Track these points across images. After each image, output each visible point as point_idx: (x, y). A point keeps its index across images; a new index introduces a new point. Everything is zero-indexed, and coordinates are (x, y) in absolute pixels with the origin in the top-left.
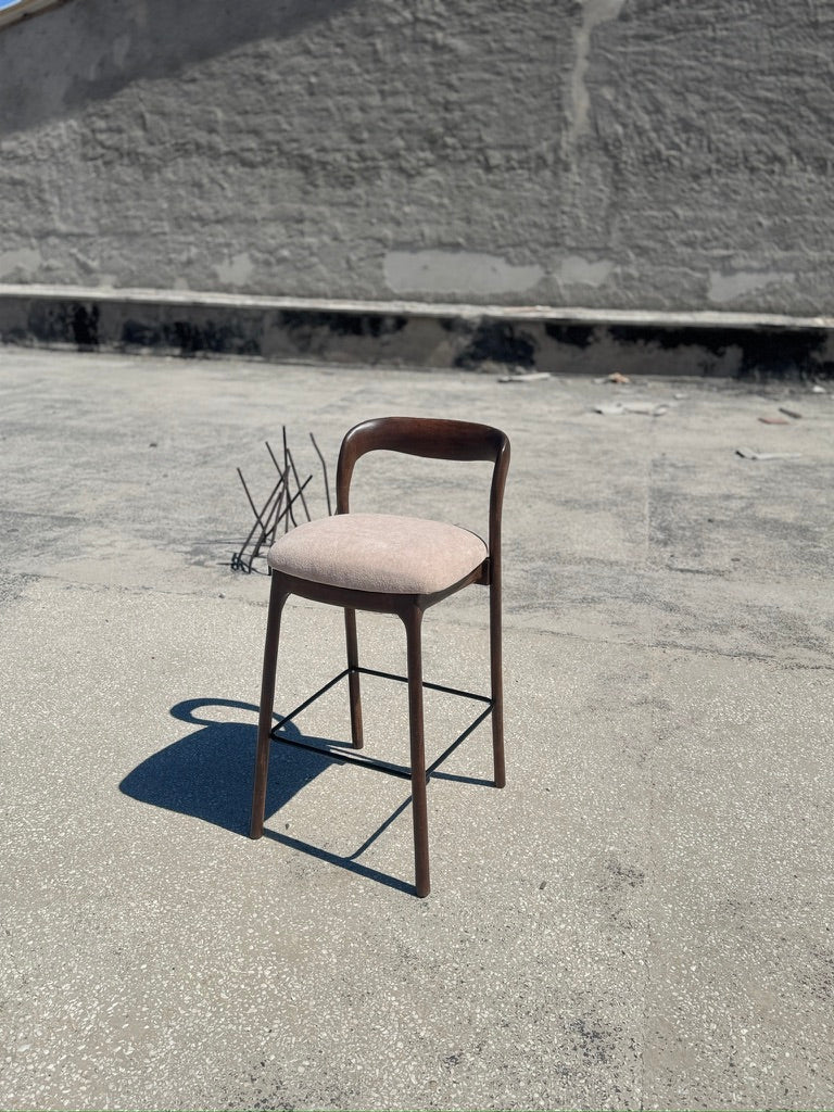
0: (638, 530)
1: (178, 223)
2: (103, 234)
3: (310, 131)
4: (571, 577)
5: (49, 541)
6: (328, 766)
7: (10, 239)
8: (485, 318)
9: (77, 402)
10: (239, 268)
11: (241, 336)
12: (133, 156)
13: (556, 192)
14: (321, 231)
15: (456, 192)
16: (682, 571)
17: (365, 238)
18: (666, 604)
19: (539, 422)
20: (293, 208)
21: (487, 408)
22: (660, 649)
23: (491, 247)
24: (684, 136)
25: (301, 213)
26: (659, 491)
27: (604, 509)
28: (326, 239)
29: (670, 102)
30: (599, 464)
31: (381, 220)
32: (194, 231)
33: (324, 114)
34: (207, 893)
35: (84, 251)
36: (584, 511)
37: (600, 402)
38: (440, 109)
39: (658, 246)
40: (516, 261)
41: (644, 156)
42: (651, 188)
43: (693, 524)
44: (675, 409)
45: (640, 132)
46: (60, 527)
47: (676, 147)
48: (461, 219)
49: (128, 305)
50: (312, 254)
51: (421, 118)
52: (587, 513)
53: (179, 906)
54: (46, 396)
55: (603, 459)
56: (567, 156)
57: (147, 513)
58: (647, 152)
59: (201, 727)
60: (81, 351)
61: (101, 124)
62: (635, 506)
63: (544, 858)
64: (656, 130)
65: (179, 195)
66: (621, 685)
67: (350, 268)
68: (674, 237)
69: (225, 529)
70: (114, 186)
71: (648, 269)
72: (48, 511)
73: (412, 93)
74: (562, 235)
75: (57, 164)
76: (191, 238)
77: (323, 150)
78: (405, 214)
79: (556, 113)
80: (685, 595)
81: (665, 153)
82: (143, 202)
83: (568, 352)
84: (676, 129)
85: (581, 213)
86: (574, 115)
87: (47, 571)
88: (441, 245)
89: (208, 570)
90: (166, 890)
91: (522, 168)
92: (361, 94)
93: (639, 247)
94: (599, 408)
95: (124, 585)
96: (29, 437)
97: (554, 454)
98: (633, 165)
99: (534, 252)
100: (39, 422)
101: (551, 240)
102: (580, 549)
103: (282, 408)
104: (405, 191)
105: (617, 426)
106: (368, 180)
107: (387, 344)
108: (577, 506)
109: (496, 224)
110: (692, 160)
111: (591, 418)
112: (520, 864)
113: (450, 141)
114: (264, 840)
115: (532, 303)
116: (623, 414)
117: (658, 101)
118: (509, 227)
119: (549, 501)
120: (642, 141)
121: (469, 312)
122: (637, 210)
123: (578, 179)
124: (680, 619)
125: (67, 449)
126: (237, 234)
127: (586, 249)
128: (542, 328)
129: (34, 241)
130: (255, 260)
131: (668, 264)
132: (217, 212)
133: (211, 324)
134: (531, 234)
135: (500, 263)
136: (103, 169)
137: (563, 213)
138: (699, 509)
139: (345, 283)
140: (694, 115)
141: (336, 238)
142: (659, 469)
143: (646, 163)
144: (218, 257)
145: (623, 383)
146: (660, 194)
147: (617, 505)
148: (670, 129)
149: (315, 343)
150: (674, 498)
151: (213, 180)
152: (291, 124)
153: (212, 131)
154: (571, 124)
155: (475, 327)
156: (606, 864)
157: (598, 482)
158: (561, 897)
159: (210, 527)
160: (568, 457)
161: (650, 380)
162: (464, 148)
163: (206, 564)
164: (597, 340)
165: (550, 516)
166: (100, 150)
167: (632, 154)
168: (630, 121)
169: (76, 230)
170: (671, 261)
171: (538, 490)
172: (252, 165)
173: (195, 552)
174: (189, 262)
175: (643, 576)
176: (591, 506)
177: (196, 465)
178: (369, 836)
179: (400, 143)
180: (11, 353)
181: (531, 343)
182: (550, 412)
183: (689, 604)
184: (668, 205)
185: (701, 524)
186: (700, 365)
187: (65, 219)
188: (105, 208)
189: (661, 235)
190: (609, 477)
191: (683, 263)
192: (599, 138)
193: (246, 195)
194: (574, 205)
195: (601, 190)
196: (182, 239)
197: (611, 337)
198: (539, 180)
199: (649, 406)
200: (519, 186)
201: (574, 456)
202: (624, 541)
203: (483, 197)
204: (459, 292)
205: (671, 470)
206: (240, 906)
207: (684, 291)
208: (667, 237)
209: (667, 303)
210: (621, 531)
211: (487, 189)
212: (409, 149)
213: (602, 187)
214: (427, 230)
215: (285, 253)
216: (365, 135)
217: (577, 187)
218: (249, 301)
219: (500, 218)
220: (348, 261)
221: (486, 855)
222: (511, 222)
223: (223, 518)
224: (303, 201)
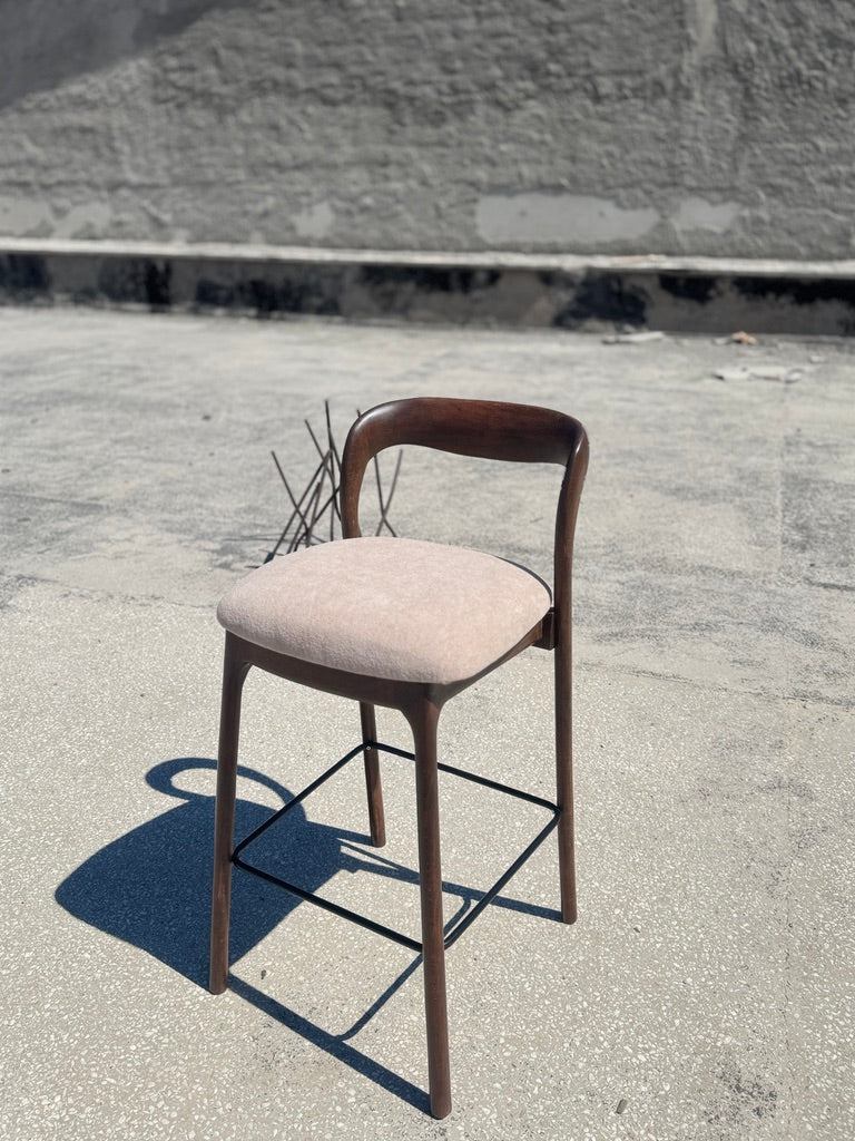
0: (768, 528)
1: (254, 171)
2: (176, 182)
3: (396, 62)
4: (680, 593)
5: (62, 533)
6: (335, 872)
7: (79, 192)
8: (590, 271)
9: (135, 368)
10: (319, 219)
11: (320, 294)
12: (205, 97)
13: (675, 124)
14: (407, 176)
15: (559, 126)
16: (825, 586)
17: (457, 182)
18: (805, 633)
19: (648, 390)
20: (377, 150)
21: (588, 374)
22: (798, 703)
23: (599, 188)
24: (829, 52)
25: (386, 156)
26: (794, 476)
27: (724, 500)
28: (413, 184)
29: (814, 11)
30: (719, 442)
31: (474, 161)
32: (271, 179)
33: (413, 42)
34: (132, 1087)
35: (156, 203)
36: (700, 501)
37: (721, 366)
38: (543, 31)
39: (794, 185)
40: (625, 203)
41: (780, 78)
42: (787, 115)
43: (838, 521)
44: (811, 375)
45: (777, 49)
46: (79, 516)
47: (821, 66)
48: (565, 158)
49: (201, 262)
50: (398, 201)
51: (522, 42)
52: (702, 505)
53: (89, 1109)
54: (104, 362)
55: (723, 435)
56: (689, 80)
57: (179, 501)
58: (784, 73)
59: (178, 802)
60: (153, 311)
61: (172, 62)
62: (765, 497)
63: (626, 1053)
64: (795, 46)
65: (255, 140)
66: (744, 757)
67: (440, 215)
68: (813, 174)
69: (264, 522)
70: (187, 131)
71: (782, 211)
72: (71, 496)
73: (512, 14)
74: (682, 173)
75: (128, 108)
76: (268, 187)
77: (411, 83)
78: (502, 153)
79: (676, 30)
80: (830, 622)
81: (806, 72)
82: (217, 148)
83: (685, 309)
84: (820, 45)
85: (704, 148)
86: (699, 33)
87: (48, 573)
88: (541, 187)
89: (234, 574)
90: (77, 1078)
91: (636, 97)
92: (454, 17)
93: (772, 186)
94: (720, 372)
95: (131, 592)
96: (75, 407)
97: (664, 429)
98: (767, 90)
99: (648, 193)
100: (90, 391)
101: (668, 179)
102: (693, 553)
103: (356, 375)
104: (501, 127)
105: (742, 395)
106: (461, 116)
107: (477, 301)
108: (690, 496)
109: (605, 162)
110: (839, 81)
111: (710, 383)
112: (588, 1063)
113: (553, 67)
114: (229, 996)
115: (644, 252)
116: (749, 380)
117: (798, 11)
118: (620, 165)
119: (656, 488)
120: (778, 59)
121: (571, 263)
122: (770, 142)
123: (700, 108)
124: (825, 657)
125: (112, 422)
126: (317, 181)
127: (709, 190)
128: (656, 281)
129: (105, 194)
130: (335, 210)
131: (806, 206)
132: (295, 157)
133: (288, 282)
134: (645, 173)
135: (608, 207)
136: (175, 112)
137: (683, 147)
138: (845, 501)
139: (433, 233)
140: (842, 26)
141: (424, 182)
142: (793, 449)
143: (782, 87)
144: (296, 207)
145: (749, 344)
146: (798, 122)
147: (740, 495)
148: (813, 45)
149: (399, 302)
150: (813, 486)
151: (292, 122)
152: (376, 55)
153: (290, 65)
154: (695, 43)
155: (577, 281)
156: (719, 1070)
157: (719, 464)
158: (648, 1130)
159: (247, 519)
160: (681, 433)
161: (781, 340)
162: (570, 75)
163: (232, 567)
164: (720, 294)
165: (655, 508)
166: (171, 92)
167: (767, 76)
168: (766, 36)
169: (147, 180)
170: (809, 202)
171: (642, 474)
172: (332, 103)
173: (224, 551)
174: (266, 214)
175: (775, 594)
176: (708, 496)
177: (248, 442)
178: (376, 998)
179: (496, 72)
180: (82, 314)
181: (642, 298)
182: (662, 378)
183: (836, 635)
184: (808, 136)
185: (847, 521)
186: (840, 323)
187: (136, 168)
188: (177, 156)
189: (798, 171)
190: (731, 458)
191: (823, 203)
192: (727, 59)
193: (326, 137)
194: (696, 139)
195: (728, 121)
196: (258, 188)
197: (736, 289)
198: (654, 110)
199: (781, 371)
200: (633, 118)
201: (688, 432)
202: (749, 543)
203: (591, 132)
204: (560, 240)
205: (808, 450)
206: (175, 1115)
207: (823, 236)
208: (804, 174)
209: (803, 250)
210: (746, 530)
211: (595, 123)
212: (507, 78)
213: (730, 116)
214: (526, 171)
215: (368, 201)
216: (458, 65)
217: (701, 118)
218: (327, 256)
219: (610, 155)
220: (437, 208)
221: (540, 1044)
222: (622, 160)
223: (266, 507)
224: (389, 142)
